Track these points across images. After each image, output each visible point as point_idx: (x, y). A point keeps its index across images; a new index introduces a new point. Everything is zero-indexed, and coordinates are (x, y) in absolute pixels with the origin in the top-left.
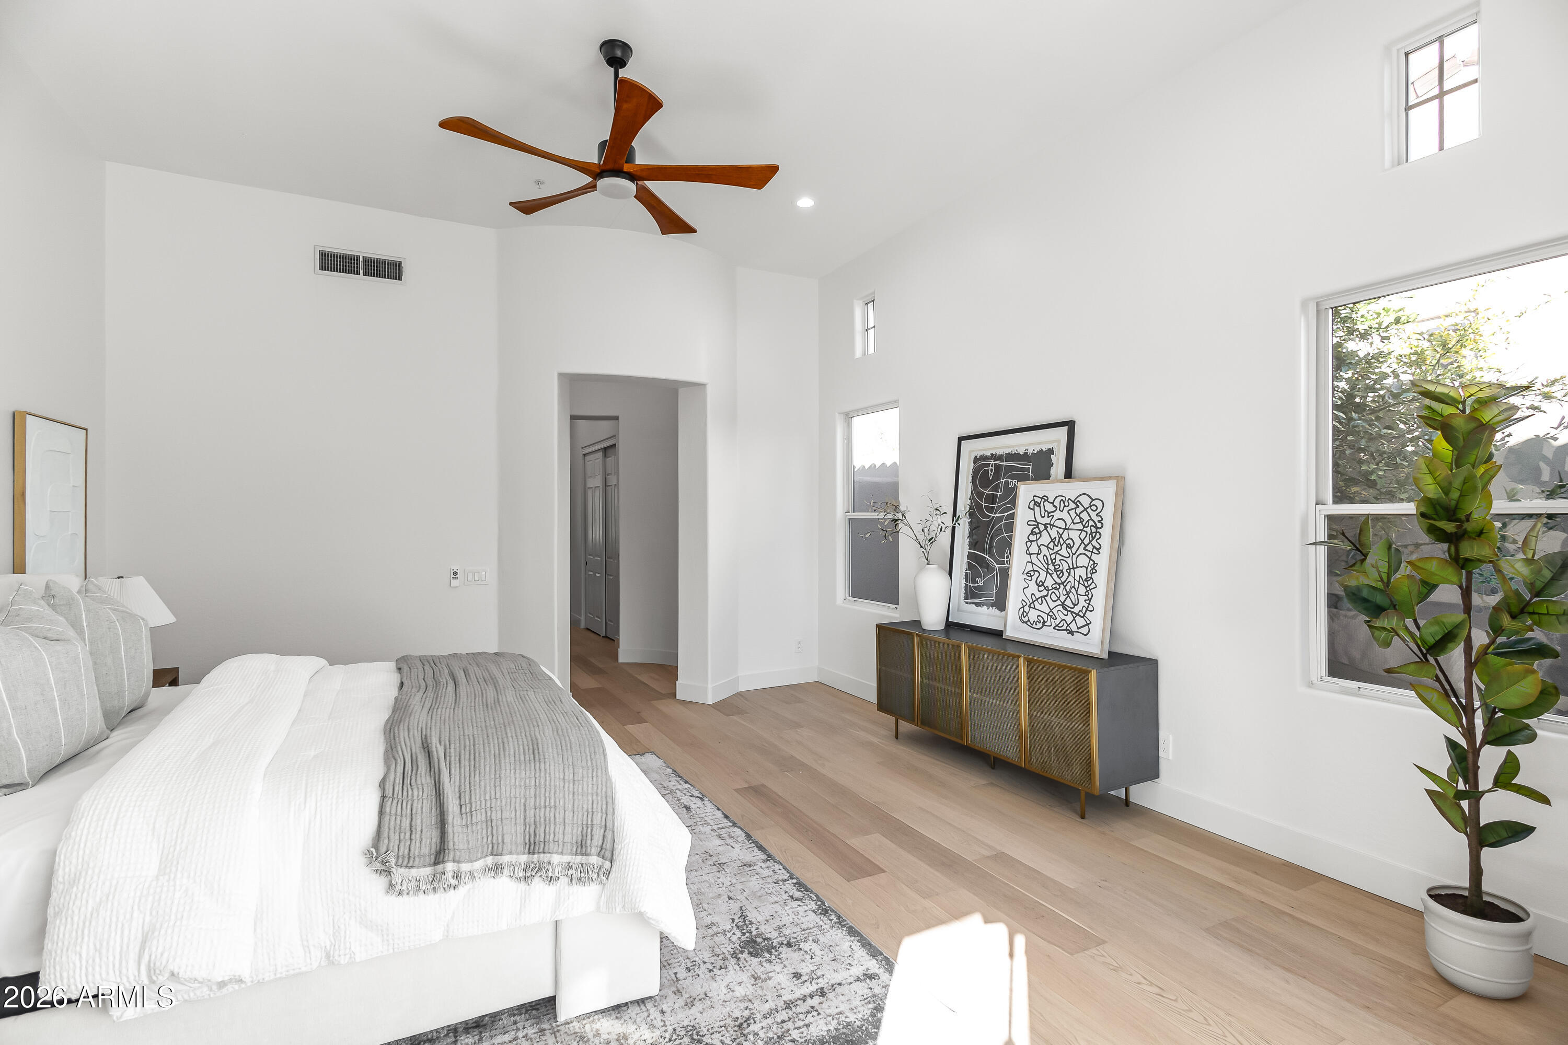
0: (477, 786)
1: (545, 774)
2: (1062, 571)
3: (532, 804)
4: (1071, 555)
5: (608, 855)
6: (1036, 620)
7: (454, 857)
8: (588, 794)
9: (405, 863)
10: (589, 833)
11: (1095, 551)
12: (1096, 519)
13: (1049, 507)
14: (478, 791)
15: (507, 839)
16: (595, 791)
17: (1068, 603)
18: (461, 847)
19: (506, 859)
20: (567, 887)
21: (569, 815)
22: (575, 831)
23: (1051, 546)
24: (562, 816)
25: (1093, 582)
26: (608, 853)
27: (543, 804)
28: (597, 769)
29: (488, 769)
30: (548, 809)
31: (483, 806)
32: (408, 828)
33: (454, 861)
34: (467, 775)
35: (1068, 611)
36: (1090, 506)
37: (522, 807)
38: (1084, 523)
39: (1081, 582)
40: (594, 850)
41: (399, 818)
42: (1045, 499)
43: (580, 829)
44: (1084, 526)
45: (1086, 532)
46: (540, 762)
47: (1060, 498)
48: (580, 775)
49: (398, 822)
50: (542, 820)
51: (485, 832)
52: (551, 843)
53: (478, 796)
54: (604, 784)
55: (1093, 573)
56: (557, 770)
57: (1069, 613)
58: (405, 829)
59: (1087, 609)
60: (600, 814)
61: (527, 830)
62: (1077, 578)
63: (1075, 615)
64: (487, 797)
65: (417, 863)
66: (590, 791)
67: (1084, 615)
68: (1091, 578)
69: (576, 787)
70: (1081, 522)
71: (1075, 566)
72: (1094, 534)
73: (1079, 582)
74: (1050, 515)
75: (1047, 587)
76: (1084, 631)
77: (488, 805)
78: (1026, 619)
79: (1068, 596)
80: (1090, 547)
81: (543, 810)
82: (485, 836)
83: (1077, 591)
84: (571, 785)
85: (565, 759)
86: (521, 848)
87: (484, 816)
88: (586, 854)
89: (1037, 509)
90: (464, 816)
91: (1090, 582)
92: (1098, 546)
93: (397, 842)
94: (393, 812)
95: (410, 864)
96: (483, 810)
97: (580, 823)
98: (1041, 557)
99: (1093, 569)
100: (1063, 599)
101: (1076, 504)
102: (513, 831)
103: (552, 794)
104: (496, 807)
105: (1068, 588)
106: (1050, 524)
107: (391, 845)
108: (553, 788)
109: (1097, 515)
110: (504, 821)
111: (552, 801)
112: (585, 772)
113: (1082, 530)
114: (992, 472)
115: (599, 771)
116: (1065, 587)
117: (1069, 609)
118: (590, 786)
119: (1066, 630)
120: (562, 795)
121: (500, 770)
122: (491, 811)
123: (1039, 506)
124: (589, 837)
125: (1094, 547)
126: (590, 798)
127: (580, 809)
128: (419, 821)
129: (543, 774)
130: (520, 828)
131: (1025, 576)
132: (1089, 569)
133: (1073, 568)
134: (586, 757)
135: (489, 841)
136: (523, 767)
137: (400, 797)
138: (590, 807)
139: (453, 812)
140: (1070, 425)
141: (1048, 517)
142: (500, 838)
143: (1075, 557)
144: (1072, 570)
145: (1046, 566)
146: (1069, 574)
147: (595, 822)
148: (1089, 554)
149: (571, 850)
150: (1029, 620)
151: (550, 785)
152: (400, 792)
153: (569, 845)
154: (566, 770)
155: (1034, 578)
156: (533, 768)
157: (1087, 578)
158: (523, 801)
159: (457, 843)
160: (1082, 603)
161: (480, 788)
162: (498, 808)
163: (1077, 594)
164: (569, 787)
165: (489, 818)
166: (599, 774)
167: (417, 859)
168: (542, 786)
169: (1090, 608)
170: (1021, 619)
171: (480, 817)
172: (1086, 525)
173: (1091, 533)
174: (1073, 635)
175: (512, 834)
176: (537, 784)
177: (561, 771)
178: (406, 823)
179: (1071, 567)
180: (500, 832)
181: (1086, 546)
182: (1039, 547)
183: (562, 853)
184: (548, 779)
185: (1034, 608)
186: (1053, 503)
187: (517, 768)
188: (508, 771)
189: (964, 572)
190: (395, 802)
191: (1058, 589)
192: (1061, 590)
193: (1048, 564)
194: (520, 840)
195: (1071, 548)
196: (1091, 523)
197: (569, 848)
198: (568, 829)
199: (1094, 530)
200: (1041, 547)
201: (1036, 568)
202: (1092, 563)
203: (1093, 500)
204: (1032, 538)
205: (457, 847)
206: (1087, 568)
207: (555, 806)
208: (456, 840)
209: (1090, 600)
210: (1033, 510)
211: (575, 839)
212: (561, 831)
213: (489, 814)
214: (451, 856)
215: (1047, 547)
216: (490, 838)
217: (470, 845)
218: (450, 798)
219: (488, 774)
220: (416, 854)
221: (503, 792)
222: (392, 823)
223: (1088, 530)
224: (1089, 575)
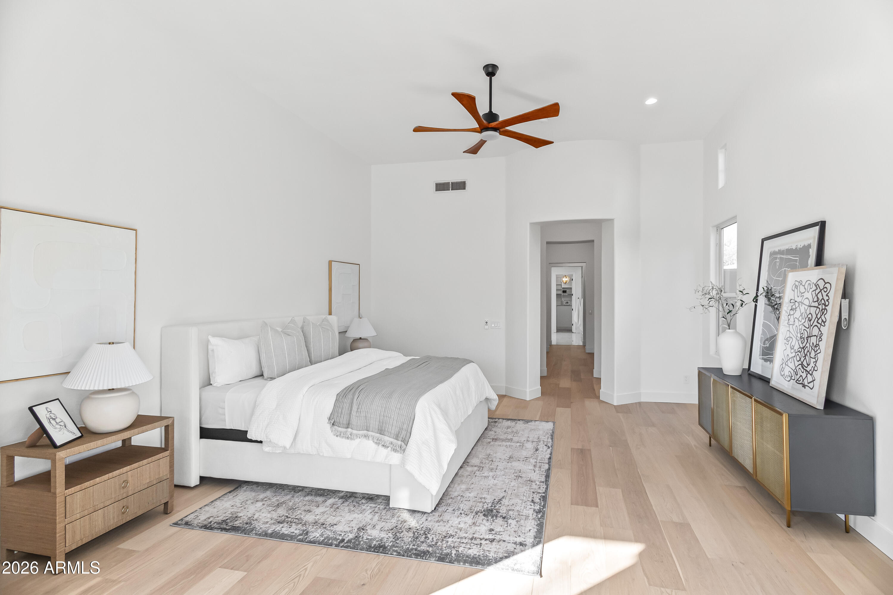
0: (365, 403)
1: (390, 403)
2: (804, 338)
3: (383, 414)
4: (810, 326)
5: (406, 442)
6: (788, 374)
7: (351, 427)
8: (404, 415)
9: (338, 425)
10: (401, 432)
11: (823, 324)
12: (826, 298)
13: (802, 290)
14: (365, 404)
15: (371, 426)
16: (407, 415)
17: (805, 363)
18: (354, 424)
19: (370, 433)
20: (390, 451)
21: (395, 422)
22: (396, 429)
23: (800, 319)
24: (392, 422)
25: (819, 348)
26: (406, 441)
27: (386, 415)
28: (410, 406)
29: (371, 397)
30: (387, 418)
31: (365, 411)
32: (340, 412)
33: (351, 429)
34: (364, 398)
35: (804, 369)
36: (823, 289)
37: (379, 415)
38: (819, 301)
39: (813, 348)
40: (400, 439)
41: (338, 408)
42: (800, 282)
43: (398, 429)
44: (819, 305)
45: (819, 308)
46: (390, 398)
47: (809, 282)
48: (403, 407)
49: (338, 410)
50: (385, 421)
51: (364, 421)
52: (386, 432)
53: (364, 406)
54: (411, 413)
55: (820, 341)
56: (395, 403)
57: (805, 371)
58: (339, 413)
59: (814, 370)
60: (406, 425)
61: (380, 424)
62: (811, 345)
63: (807, 373)
64: (367, 408)
65: (341, 426)
66: (405, 415)
67: (812, 373)
68: (818, 345)
69: (400, 411)
70: (817, 301)
71: (811, 335)
72: (823, 310)
73: (812, 347)
74: (802, 295)
75: (795, 350)
76: (811, 385)
77: (367, 411)
78: (783, 373)
79: (805, 358)
80: (820, 321)
81: (386, 417)
82: (364, 422)
83: (810, 354)
84: (398, 410)
85: (400, 400)
86: (376, 431)
87: (365, 414)
88: (398, 440)
89: (796, 290)
90: (358, 413)
91: (817, 348)
92: (824, 320)
93: (336, 416)
94: (337, 406)
95: (339, 426)
96: (365, 412)
97: (399, 426)
98: (794, 326)
99: (820, 338)
100: (802, 359)
101: (816, 286)
102: (374, 423)
103: (390, 412)
104: (369, 412)
105: (806, 351)
106: (801, 302)
107: (334, 417)
108: (391, 409)
109: (827, 295)
110: (371, 418)
111: (390, 415)
112: (405, 406)
113: (817, 307)
114: (778, 263)
115: (411, 407)
116: (804, 350)
117: (805, 368)
118: (405, 412)
119: (802, 384)
120: (393, 414)
121: (375, 399)
122: (367, 413)
123: (797, 288)
124: (400, 433)
125: (822, 321)
126: (404, 417)
127: (399, 421)
128: (344, 411)
129: (389, 403)
130: (377, 423)
131: (785, 341)
132: (818, 338)
133: (810, 337)
134: (408, 400)
135: (365, 425)
136: (383, 399)
137: (340, 401)
138: (403, 421)
139: (354, 410)
140: (822, 225)
141: (801, 297)
142: (369, 424)
143: (812, 327)
144: (809, 338)
145: (796, 334)
146: (807, 340)
147: (403, 428)
148: (819, 326)
149: (394, 437)
150: (784, 374)
151: (390, 408)
152: (341, 399)
153: (393, 434)
154: (398, 404)
155: (790, 342)
156: (386, 400)
157: (817, 344)
158: (379, 412)
159: (353, 422)
160: (812, 364)
161: (366, 403)
162: (370, 413)
163: (810, 357)
164: (397, 411)
165: (366, 416)
166: (410, 408)
167: (341, 425)
168: (387, 408)
169: (816, 369)
170: (780, 373)
171: (363, 414)
172: (820, 304)
173: (822, 309)
174: (805, 388)
175: (373, 424)
176: (386, 407)
177: (396, 404)
178: (340, 411)
179: (809, 336)
180: (369, 422)
181: (818, 319)
182: (794, 319)
183: (390, 437)
184: (390, 406)
185: (788, 365)
186: (804, 286)
187: (381, 399)
188: (377, 399)
189: (760, 336)
190: (338, 402)
191: (801, 352)
192: (802, 353)
193: (797, 333)
194: (377, 427)
195: (810, 321)
196: (823, 302)
197: (393, 436)
198: (394, 428)
199: (824, 307)
200: (796, 319)
201: (791, 336)
202: (820, 333)
203: (826, 283)
204: (792, 312)
205: (353, 424)
206: (817, 337)
207: (390, 417)
208: (353, 421)
209: (816, 362)
210: (794, 291)
211: (396, 432)
212: (391, 427)
213: (366, 415)
214: (350, 426)
215: (798, 319)
216: (366, 423)
217: (358, 424)
218: (354, 404)
219: (370, 399)
220: (341, 423)
221: (373, 407)
222: (336, 409)
223: (820, 307)
224: (818, 343)
